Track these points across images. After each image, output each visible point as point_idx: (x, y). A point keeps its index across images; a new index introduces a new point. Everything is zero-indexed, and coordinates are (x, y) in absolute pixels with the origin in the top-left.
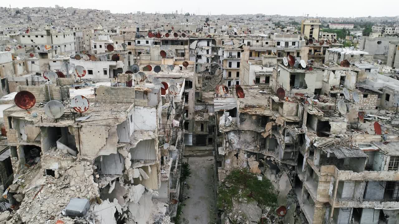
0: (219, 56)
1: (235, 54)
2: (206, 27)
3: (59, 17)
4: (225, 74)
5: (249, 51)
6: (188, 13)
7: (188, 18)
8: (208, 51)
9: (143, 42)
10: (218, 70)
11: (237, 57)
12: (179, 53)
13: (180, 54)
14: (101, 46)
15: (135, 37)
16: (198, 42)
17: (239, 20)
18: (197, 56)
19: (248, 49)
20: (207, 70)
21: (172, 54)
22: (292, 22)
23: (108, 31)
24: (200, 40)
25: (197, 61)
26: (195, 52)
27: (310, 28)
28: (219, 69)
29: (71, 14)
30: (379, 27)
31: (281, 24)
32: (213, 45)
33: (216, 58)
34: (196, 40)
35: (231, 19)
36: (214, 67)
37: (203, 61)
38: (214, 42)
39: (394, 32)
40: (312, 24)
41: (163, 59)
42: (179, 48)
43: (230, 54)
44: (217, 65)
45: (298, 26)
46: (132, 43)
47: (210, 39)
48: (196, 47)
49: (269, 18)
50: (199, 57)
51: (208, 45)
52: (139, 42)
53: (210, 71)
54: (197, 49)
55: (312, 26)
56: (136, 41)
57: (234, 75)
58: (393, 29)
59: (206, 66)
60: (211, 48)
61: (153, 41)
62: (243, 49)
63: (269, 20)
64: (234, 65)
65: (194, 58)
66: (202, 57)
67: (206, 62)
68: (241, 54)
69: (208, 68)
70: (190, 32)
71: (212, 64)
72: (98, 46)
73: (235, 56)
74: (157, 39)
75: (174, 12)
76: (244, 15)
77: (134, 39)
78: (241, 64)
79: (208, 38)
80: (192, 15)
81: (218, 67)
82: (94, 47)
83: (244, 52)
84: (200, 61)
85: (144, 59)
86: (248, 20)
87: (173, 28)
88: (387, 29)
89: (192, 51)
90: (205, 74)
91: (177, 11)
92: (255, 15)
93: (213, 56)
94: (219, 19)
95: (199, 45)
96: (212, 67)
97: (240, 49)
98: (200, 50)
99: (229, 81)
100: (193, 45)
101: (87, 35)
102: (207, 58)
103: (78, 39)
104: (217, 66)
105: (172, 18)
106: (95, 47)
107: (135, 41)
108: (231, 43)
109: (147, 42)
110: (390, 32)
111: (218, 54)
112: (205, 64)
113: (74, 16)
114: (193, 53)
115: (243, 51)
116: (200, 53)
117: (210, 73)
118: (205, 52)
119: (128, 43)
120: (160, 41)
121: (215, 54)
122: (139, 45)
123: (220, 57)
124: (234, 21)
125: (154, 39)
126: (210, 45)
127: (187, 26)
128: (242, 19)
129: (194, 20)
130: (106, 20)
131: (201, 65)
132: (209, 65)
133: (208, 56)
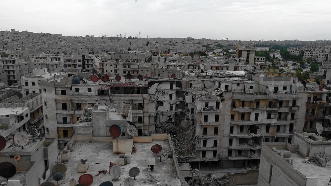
0: (187, 104)
1: (212, 104)
2: (156, 55)
3: (13, 40)
4: (199, 132)
5: (231, 101)
6: (131, 37)
7: (131, 40)
8: (171, 96)
9: (83, 90)
10: (185, 121)
11: (215, 108)
12: (135, 105)
13: (137, 107)
14: (33, 84)
15: (71, 82)
16: (158, 85)
17: (174, 43)
18: (158, 102)
19: (229, 97)
20: (171, 119)
21: (131, 131)
22: (218, 45)
23: (52, 60)
24: (161, 82)
25: (157, 108)
26: (155, 97)
27: (246, 53)
28: (187, 119)
29: (25, 38)
30: (297, 51)
31: (209, 46)
32: (178, 88)
33: (183, 105)
34: (156, 82)
35: (167, 42)
36: (179, 117)
37: (165, 108)
38: (179, 84)
39: (312, 56)
40: (248, 50)
41: (115, 140)
42: (135, 98)
43: (207, 105)
44: (183, 113)
45: (223, 48)
46: (68, 92)
47: (174, 82)
48: (156, 92)
49: (198, 41)
50: (160, 103)
51: (172, 88)
52: (77, 90)
53: (173, 121)
54: (157, 93)
55: (248, 51)
56: (74, 88)
57: (211, 132)
58: (311, 53)
59: (169, 114)
60: (175, 91)
61: (98, 88)
62: (223, 98)
63: (199, 43)
64: (212, 119)
65: (154, 106)
66: (164, 103)
67: (169, 109)
68: (221, 104)
69: (171, 117)
70: (139, 61)
71: (176, 113)
72: (30, 84)
73: (213, 107)
74: (104, 85)
75: (119, 36)
76: (177, 38)
77: (70, 86)
78: (220, 117)
79: (172, 79)
80: (134, 38)
81: (184, 117)
82: (24, 84)
83: (225, 102)
84: (160, 108)
85: (82, 132)
86: (181, 43)
87: (120, 56)
88: (306, 53)
89: (151, 97)
90: (167, 125)
91: (121, 35)
92: (186, 39)
93: (178, 103)
94: (157, 42)
95: (160, 88)
96: (176, 115)
97: (219, 98)
98: (161, 94)
99: (204, 140)
100: (152, 90)
101: (26, 65)
102: (171, 105)
103: (18, 67)
104: (183, 115)
105: (117, 40)
106: (27, 84)
107: (71, 88)
108: (201, 85)
109: (90, 90)
110: (308, 56)
111: (184, 99)
112: (167, 112)
113: (28, 39)
114: (153, 99)
115: (223, 100)
116: (161, 99)
117: (173, 123)
118: (168, 97)
119: (62, 91)
120: (107, 89)
121: (181, 99)
122: (77, 93)
123: (189, 105)
124: (170, 44)
125: (100, 84)
126: (174, 88)
127: (136, 54)
128: (177, 43)
129: (137, 43)
130: (57, 43)
131: (162, 114)
132: (172, 113)
133: (172, 102)
